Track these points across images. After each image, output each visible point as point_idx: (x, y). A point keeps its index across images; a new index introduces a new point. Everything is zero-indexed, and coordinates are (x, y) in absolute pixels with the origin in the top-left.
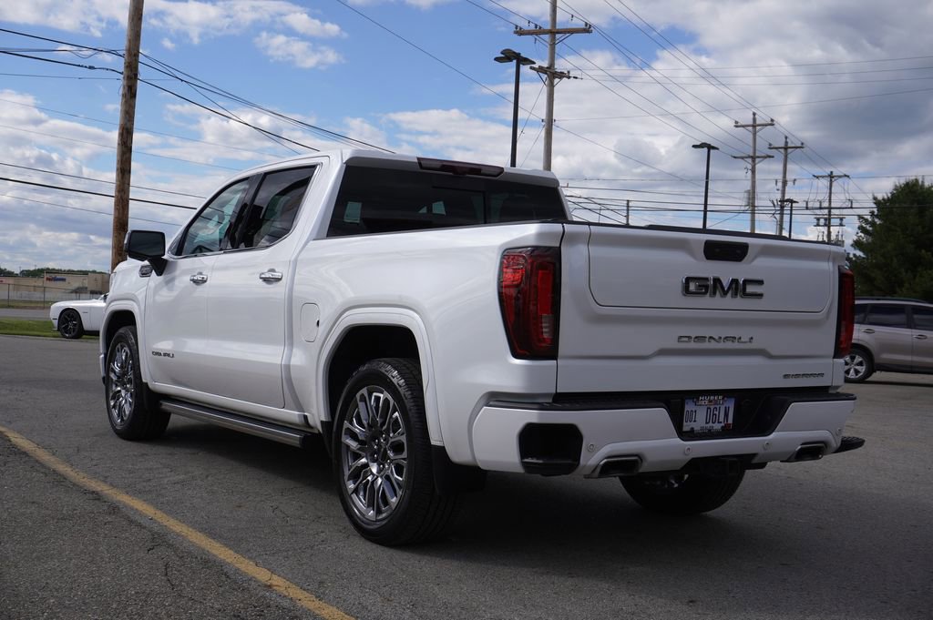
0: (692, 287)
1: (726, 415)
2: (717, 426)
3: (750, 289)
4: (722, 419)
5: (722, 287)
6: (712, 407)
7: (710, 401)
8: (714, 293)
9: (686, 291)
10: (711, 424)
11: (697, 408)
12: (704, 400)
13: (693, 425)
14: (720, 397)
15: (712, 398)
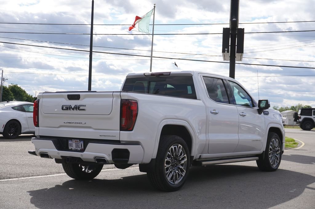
0: (64, 108)
1: (81, 146)
2: (79, 149)
3: (81, 108)
4: (80, 147)
5: (72, 108)
6: (77, 143)
7: (76, 141)
8: (70, 109)
9: (62, 109)
10: (77, 148)
11: (73, 143)
12: (74, 141)
13: (72, 147)
14: (78, 140)
15: (76, 140)
